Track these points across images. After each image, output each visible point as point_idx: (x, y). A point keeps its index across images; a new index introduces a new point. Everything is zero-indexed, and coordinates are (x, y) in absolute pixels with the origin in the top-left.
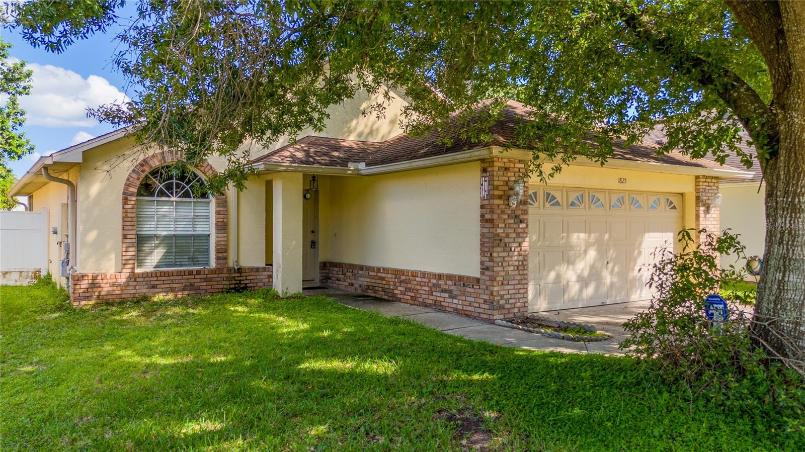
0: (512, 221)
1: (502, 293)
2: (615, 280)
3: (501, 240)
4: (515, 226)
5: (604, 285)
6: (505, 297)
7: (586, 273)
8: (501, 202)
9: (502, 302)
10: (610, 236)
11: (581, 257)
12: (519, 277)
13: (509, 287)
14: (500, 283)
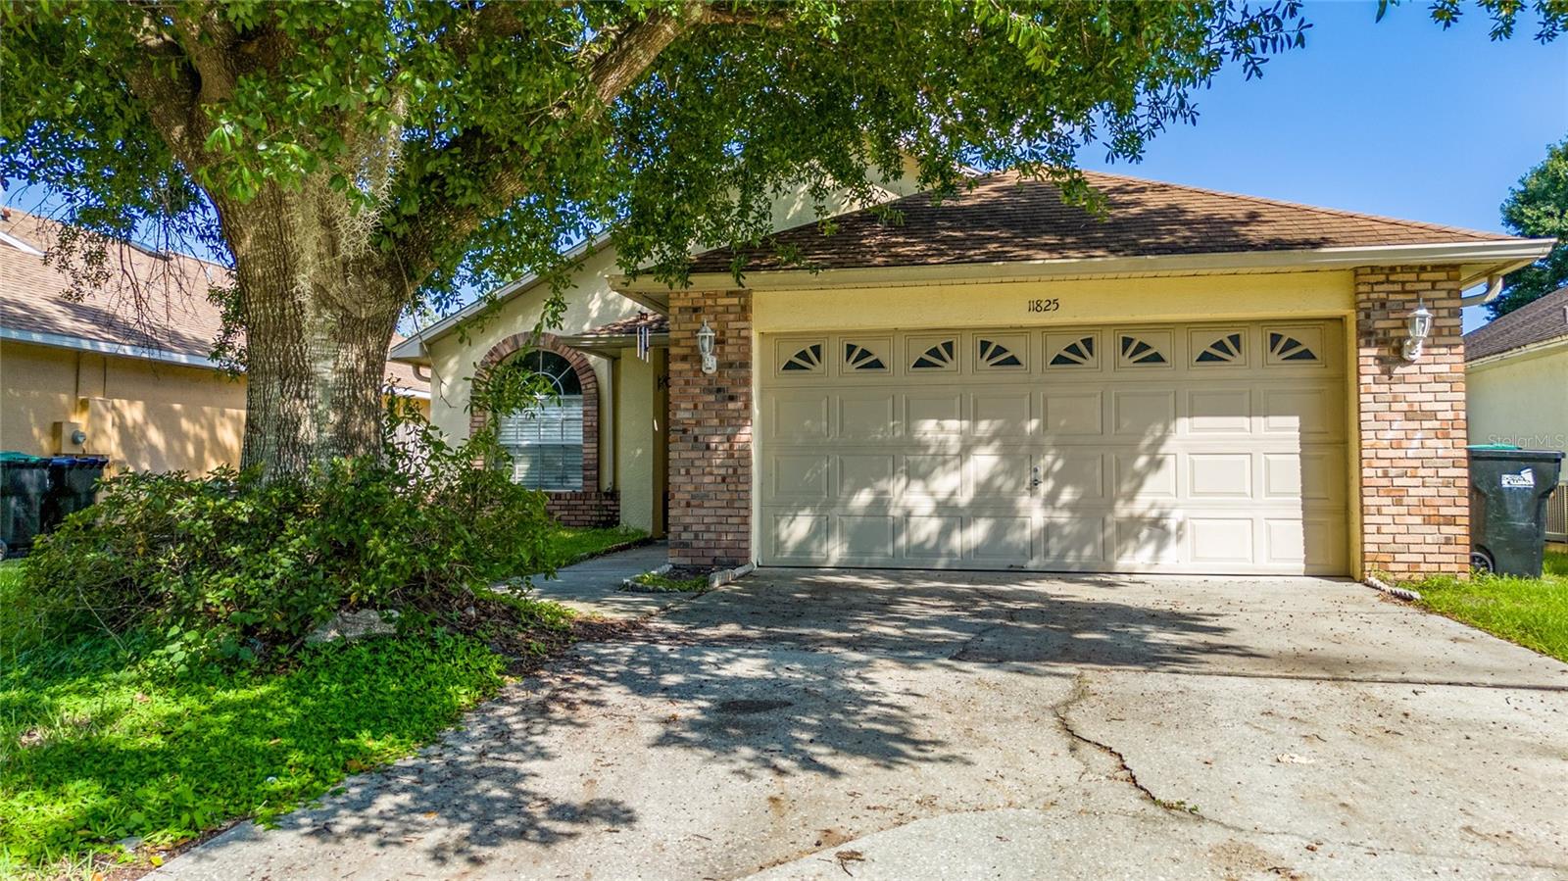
0: (712, 398)
1: (688, 520)
2: (1062, 517)
3: (685, 431)
4: (717, 406)
5: (1023, 526)
6: (695, 528)
7: (964, 499)
8: (686, 366)
9: (684, 536)
10: (1045, 425)
11: (951, 465)
12: (727, 496)
13: (703, 512)
14: (683, 503)
